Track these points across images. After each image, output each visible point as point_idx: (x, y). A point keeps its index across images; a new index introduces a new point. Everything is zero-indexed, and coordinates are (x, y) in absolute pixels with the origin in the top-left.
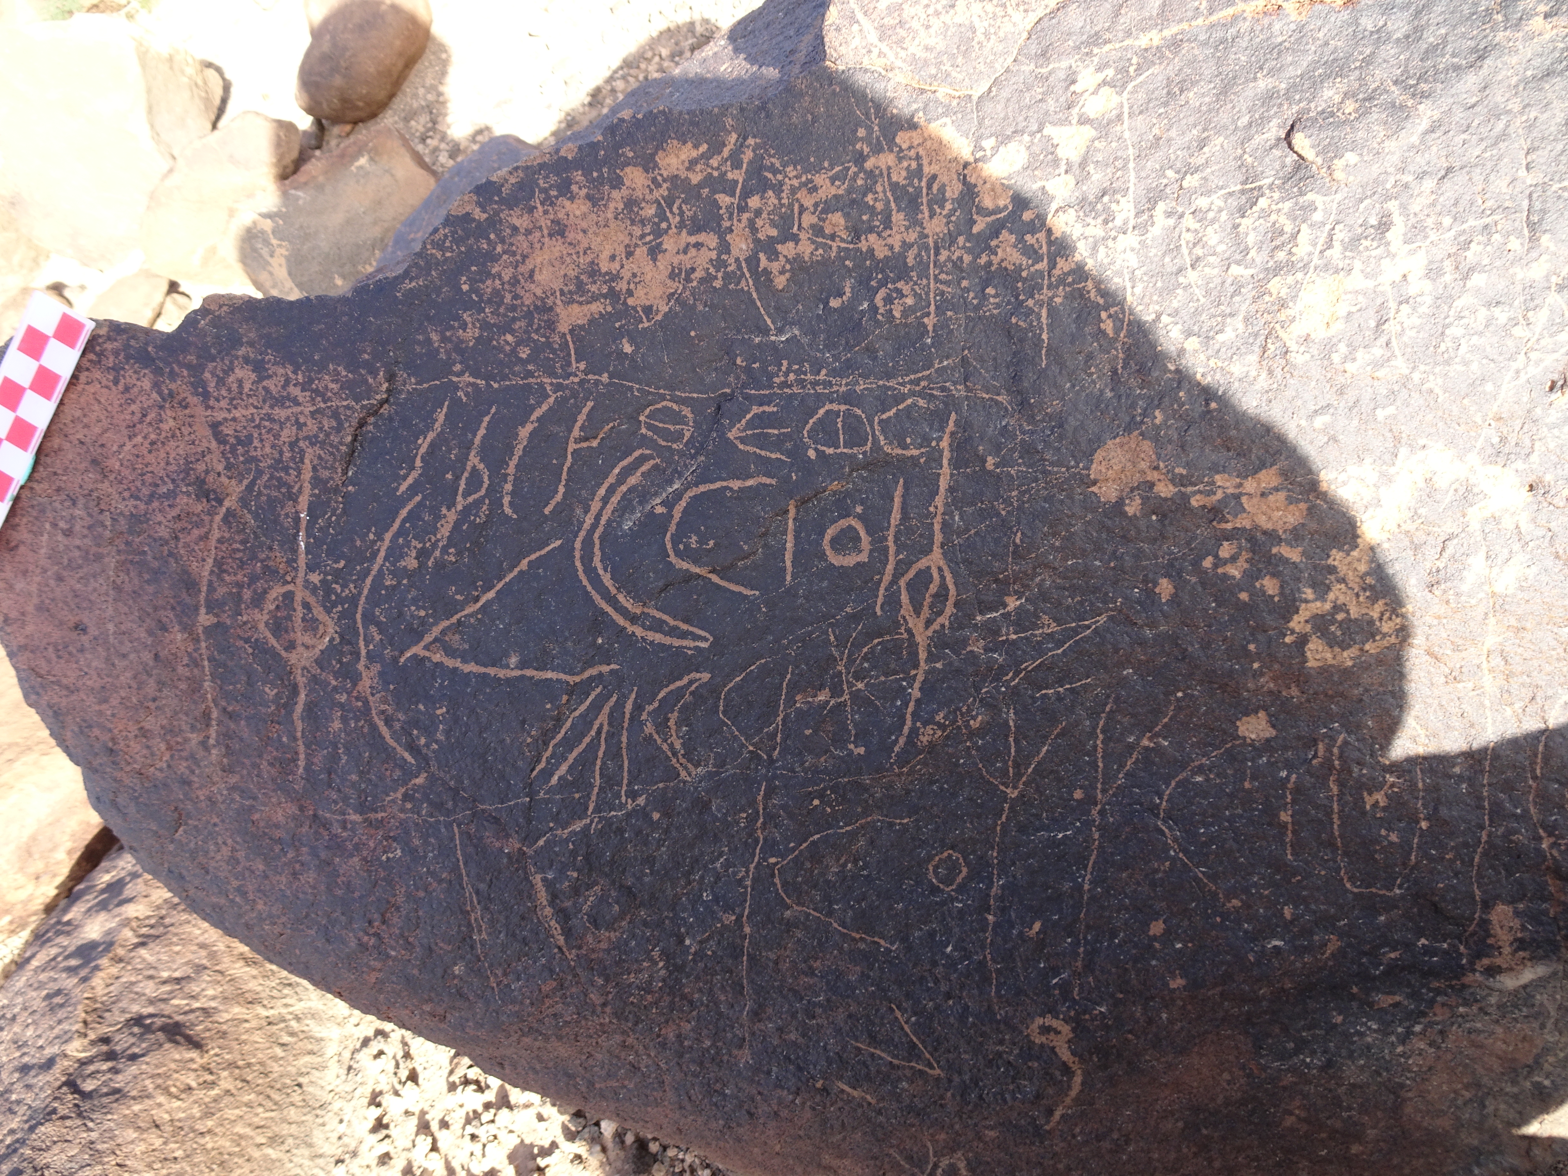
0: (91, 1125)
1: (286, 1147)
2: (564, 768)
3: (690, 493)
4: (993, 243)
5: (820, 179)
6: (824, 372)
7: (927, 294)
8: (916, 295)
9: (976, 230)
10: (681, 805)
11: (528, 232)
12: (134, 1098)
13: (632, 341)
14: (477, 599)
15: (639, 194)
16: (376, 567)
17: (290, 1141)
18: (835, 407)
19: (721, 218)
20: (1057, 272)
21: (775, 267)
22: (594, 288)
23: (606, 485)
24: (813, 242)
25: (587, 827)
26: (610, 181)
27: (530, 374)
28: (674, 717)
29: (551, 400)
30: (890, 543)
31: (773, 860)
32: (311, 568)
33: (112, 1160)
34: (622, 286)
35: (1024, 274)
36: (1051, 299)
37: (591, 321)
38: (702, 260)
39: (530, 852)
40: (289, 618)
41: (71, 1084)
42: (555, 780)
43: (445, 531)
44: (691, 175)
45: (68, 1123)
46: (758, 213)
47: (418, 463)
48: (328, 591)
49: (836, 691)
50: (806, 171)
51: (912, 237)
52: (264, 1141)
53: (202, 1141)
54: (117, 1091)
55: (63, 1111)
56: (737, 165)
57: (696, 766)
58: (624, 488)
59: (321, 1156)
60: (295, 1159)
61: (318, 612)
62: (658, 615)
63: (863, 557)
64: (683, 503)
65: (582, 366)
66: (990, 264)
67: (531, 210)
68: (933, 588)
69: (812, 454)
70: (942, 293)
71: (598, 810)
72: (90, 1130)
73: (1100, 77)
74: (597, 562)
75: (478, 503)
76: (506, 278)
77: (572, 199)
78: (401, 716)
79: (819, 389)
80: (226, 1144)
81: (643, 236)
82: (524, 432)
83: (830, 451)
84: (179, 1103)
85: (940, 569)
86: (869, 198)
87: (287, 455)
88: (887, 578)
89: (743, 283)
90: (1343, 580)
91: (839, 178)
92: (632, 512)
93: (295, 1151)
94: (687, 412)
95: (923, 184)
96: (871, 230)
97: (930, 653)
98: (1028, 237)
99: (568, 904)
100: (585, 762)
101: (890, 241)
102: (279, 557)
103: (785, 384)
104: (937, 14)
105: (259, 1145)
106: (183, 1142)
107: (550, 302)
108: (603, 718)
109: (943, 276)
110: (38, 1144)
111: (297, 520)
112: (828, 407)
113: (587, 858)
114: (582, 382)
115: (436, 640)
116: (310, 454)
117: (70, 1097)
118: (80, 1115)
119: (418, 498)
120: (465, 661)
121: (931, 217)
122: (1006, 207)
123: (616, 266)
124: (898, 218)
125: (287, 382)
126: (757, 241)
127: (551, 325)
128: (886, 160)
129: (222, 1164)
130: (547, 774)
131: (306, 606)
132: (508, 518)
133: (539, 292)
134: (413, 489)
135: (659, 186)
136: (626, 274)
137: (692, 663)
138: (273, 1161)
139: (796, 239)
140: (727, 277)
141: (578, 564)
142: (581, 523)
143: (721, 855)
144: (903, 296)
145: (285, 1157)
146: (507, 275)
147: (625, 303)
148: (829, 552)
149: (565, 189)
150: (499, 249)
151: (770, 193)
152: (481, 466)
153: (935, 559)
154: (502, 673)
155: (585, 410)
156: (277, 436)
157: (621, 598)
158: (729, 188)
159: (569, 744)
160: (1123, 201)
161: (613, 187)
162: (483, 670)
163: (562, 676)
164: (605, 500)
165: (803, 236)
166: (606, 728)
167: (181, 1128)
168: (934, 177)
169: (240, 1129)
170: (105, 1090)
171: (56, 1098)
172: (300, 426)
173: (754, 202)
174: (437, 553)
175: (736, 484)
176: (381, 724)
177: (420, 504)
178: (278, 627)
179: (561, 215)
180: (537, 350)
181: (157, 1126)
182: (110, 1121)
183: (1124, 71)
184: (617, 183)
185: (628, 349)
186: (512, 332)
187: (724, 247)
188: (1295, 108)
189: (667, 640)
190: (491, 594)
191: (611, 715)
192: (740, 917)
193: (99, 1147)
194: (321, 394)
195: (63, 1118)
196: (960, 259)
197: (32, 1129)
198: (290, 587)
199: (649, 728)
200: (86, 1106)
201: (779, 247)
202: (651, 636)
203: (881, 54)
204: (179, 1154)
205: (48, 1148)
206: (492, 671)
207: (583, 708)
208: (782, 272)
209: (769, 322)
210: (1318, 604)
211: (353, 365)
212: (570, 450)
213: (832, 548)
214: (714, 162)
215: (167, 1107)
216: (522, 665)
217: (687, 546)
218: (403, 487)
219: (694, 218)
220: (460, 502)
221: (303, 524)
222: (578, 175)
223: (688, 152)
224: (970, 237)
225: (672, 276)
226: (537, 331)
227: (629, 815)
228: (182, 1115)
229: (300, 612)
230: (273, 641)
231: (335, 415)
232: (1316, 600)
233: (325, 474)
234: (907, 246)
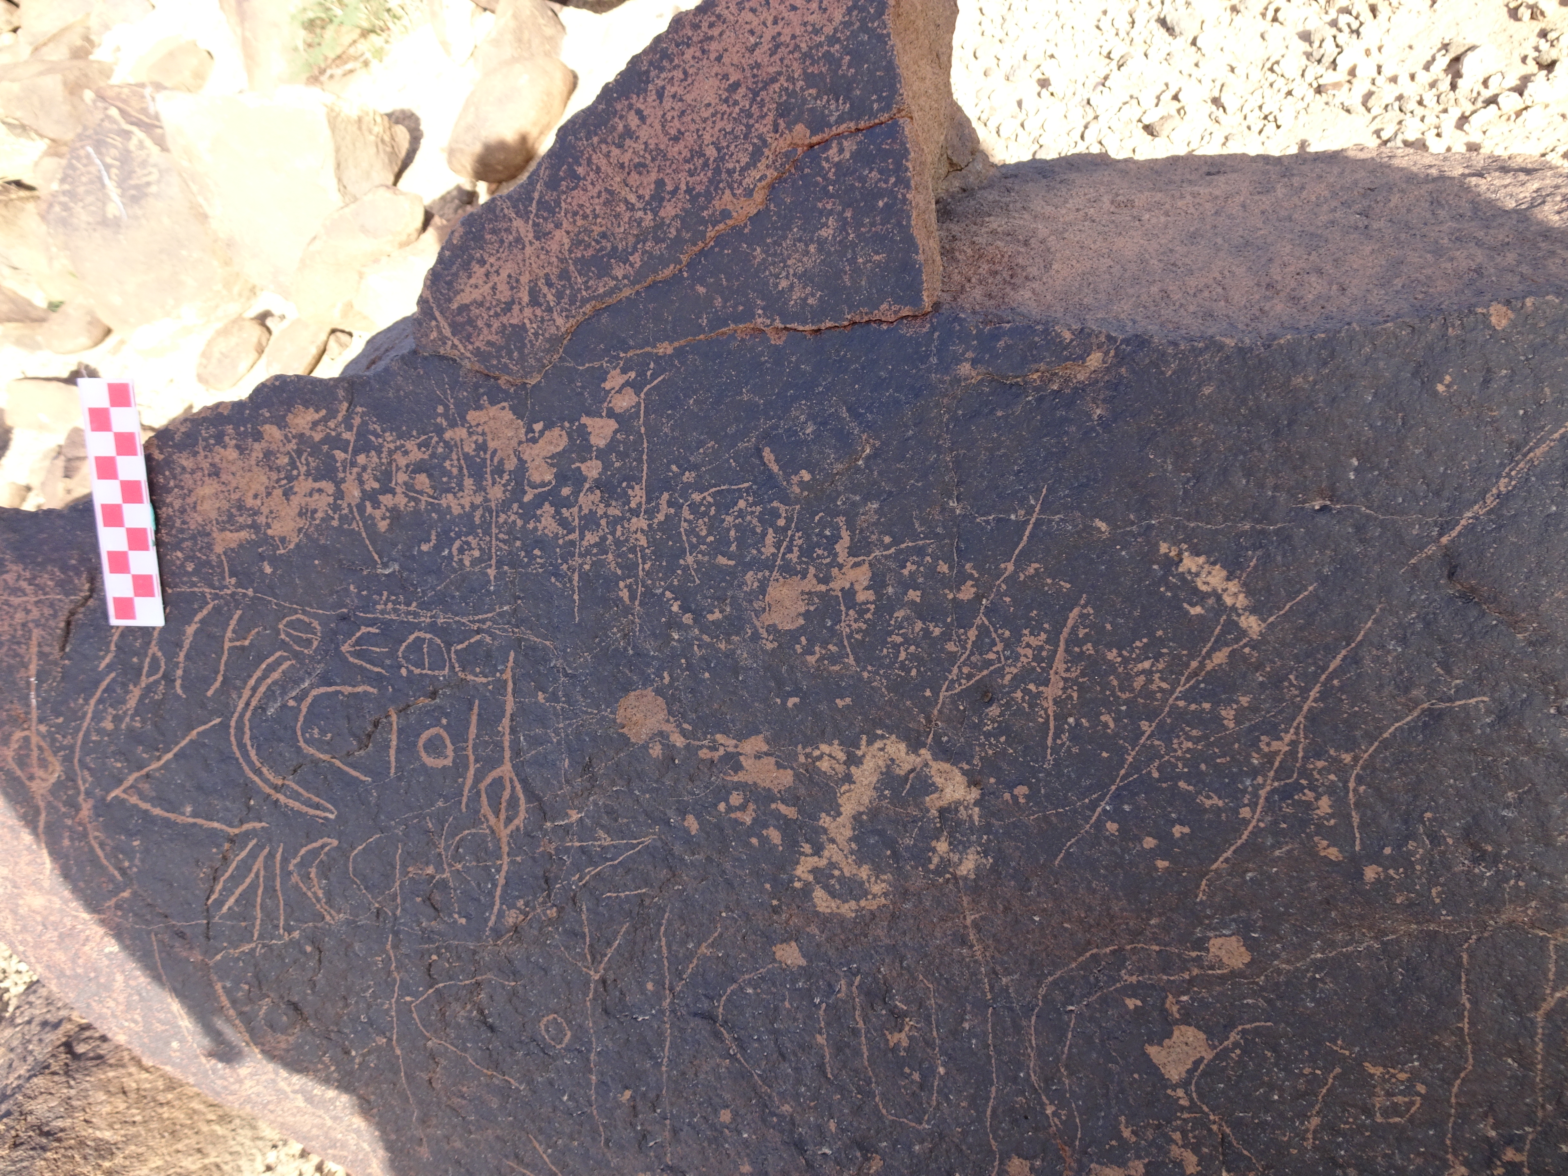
0: (72, 1083)
1: (232, 1126)
2: (231, 901)
3: (315, 692)
4: (539, 512)
5: (410, 445)
6: (414, 604)
7: (490, 549)
8: (481, 549)
9: (527, 498)
10: (328, 943)
11: (193, 472)
12: (111, 1066)
13: (271, 564)
14: (159, 758)
15: (274, 447)
16: (85, 725)
17: (237, 1121)
18: (422, 634)
19: (337, 470)
20: (585, 543)
21: (378, 513)
22: (241, 520)
23: (255, 677)
24: (407, 496)
25: (253, 950)
26: (252, 435)
27: (194, 585)
28: (313, 872)
29: (210, 606)
30: (470, 752)
31: (408, 999)
32: (41, 721)
33: (81, 1116)
34: (261, 520)
35: (561, 542)
36: (581, 565)
37: (241, 546)
38: (322, 503)
39: (211, 963)
40: (28, 756)
41: (68, 1046)
42: (225, 909)
43: (132, 703)
44: (314, 434)
45: (56, 1078)
46: (364, 468)
47: (113, 647)
48: (54, 740)
49: (439, 868)
50: (399, 437)
51: (478, 500)
52: (214, 1117)
53: (160, 1110)
54: (100, 1057)
55: (55, 1067)
56: (349, 428)
57: (339, 912)
58: (269, 681)
59: (261, 1139)
60: (238, 1138)
61: (48, 755)
62: (296, 787)
63: (448, 762)
64: (309, 700)
65: (233, 580)
66: (535, 529)
67: (195, 454)
68: (506, 794)
69: (404, 672)
70: (501, 549)
71: (261, 937)
72: (70, 1087)
73: (626, 377)
74: (247, 739)
75: (157, 682)
76: (177, 507)
77: (225, 447)
78: (109, 841)
79: (411, 618)
80: (180, 1116)
81: (278, 481)
82: (191, 630)
83: (417, 671)
84: (147, 1075)
85: (511, 781)
86: (447, 464)
87: (20, 633)
88: (469, 782)
89: (354, 526)
90: (833, 841)
91: (425, 445)
92: (275, 701)
93: (239, 1131)
94: (315, 624)
95: (488, 456)
96: (449, 490)
97: (510, 848)
98: (564, 510)
99: (247, 1009)
100: (247, 899)
101: (462, 501)
102: (19, 709)
103: (383, 612)
104: (497, 315)
105: (209, 1122)
106: (144, 1110)
107: (208, 528)
108: (259, 864)
109: (501, 536)
110: (29, 1092)
111: (28, 683)
112: (416, 634)
113: (256, 976)
114: (233, 595)
115: (131, 787)
116: (36, 633)
117: (63, 1056)
118: (67, 1073)
119: (113, 675)
120: (154, 806)
121: (494, 483)
122: (550, 482)
123: (259, 502)
124: (468, 482)
125: (19, 576)
126: (363, 491)
127: (209, 547)
128: (461, 433)
129: (173, 1133)
130: (220, 903)
131: (40, 748)
132: (179, 696)
133: (200, 519)
134: (110, 667)
135: (289, 441)
136: (265, 510)
137: (325, 829)
138: (218, 1137)
139: (393, 492)
140: (341, 518)
141: (233, 739)
142: (236, 706)
143: (369, 987)
144: (471, 549)
145: (230, 1135)
146: (177, 504)
147: (265, 534)
148: (423, 755)
149: (219, 439)
150: (172, 483)
151: (373, 453)
152: (159, 654)
153: (506, 770)
154: (180, 819)
155: (236, 617)
156: (12, 618)
157: (264, 770)
158: (344, 446)
159: (236, 880)
160: (637, 487)
161: (255, 440)
162: (166, 815)
163: (224, 827)
164: (254, 690)
165: (399, 490)
166: (262, 873)
167: (145, 1097)
168: (495, 451)
169: (195, 1105)
170: (91, 1055)
171: (53, 1056)
172: (28, 612)
173: (361, 459)
174: (127, 719)
175: (347, 690)
176: (96, 846)
177: (114, 680)
178: (22, 761)
179: (217, 460)
180: (201, 565)
181: (124, 1093)
182: (88, 1082)
183: (641, 374)
184: (258, 436)
185: (268, 570)
186: (181, 550)
187: (339, 494)
188: (769, 423)
189: (305, 809)
190: (170, 756)
191: (266, 862)
192: (390, 1040)
193: (75, 1103)
194: (40, 588)
195: (54, 1073)
196: (514, 522)
197: (30, 1077)
198: (26, 733)
199: (295, 878)
200: (74, 1066)
201: (381, 497)
202: (292, 803)
203: (454, 346)
204: (138, 1118)
205: (35, 1097)
206: (172, 816)
207: (243, 854)
208: (383, 519)
209: (376, 557)
210: (816, 858)
211: (64, 568)
212: (226, 647)
213: (427, 752)
214: (331, 424)
215: (136, 1077)
216: (195, 815)
217: (312, 735)
218: (103, 665)
219: (317, 468)
220: (144, 681)
221: (33, 687)
222: (230, 429)
223: (312, 415)
224: (522, 505)
225: (300, 514)
226: (200, 550)
227: (285, 945)
228: (148, 1086)
229: (35, 753)
230: (19, 773)
231: (52, 605)
232: (812, 855)
233: (47, 649)
234: (474, 507)
